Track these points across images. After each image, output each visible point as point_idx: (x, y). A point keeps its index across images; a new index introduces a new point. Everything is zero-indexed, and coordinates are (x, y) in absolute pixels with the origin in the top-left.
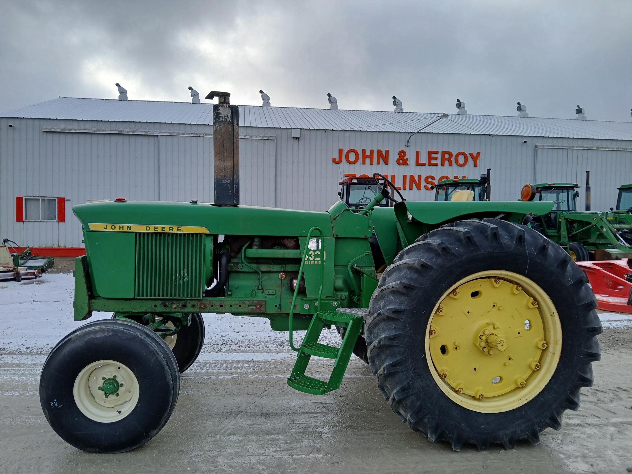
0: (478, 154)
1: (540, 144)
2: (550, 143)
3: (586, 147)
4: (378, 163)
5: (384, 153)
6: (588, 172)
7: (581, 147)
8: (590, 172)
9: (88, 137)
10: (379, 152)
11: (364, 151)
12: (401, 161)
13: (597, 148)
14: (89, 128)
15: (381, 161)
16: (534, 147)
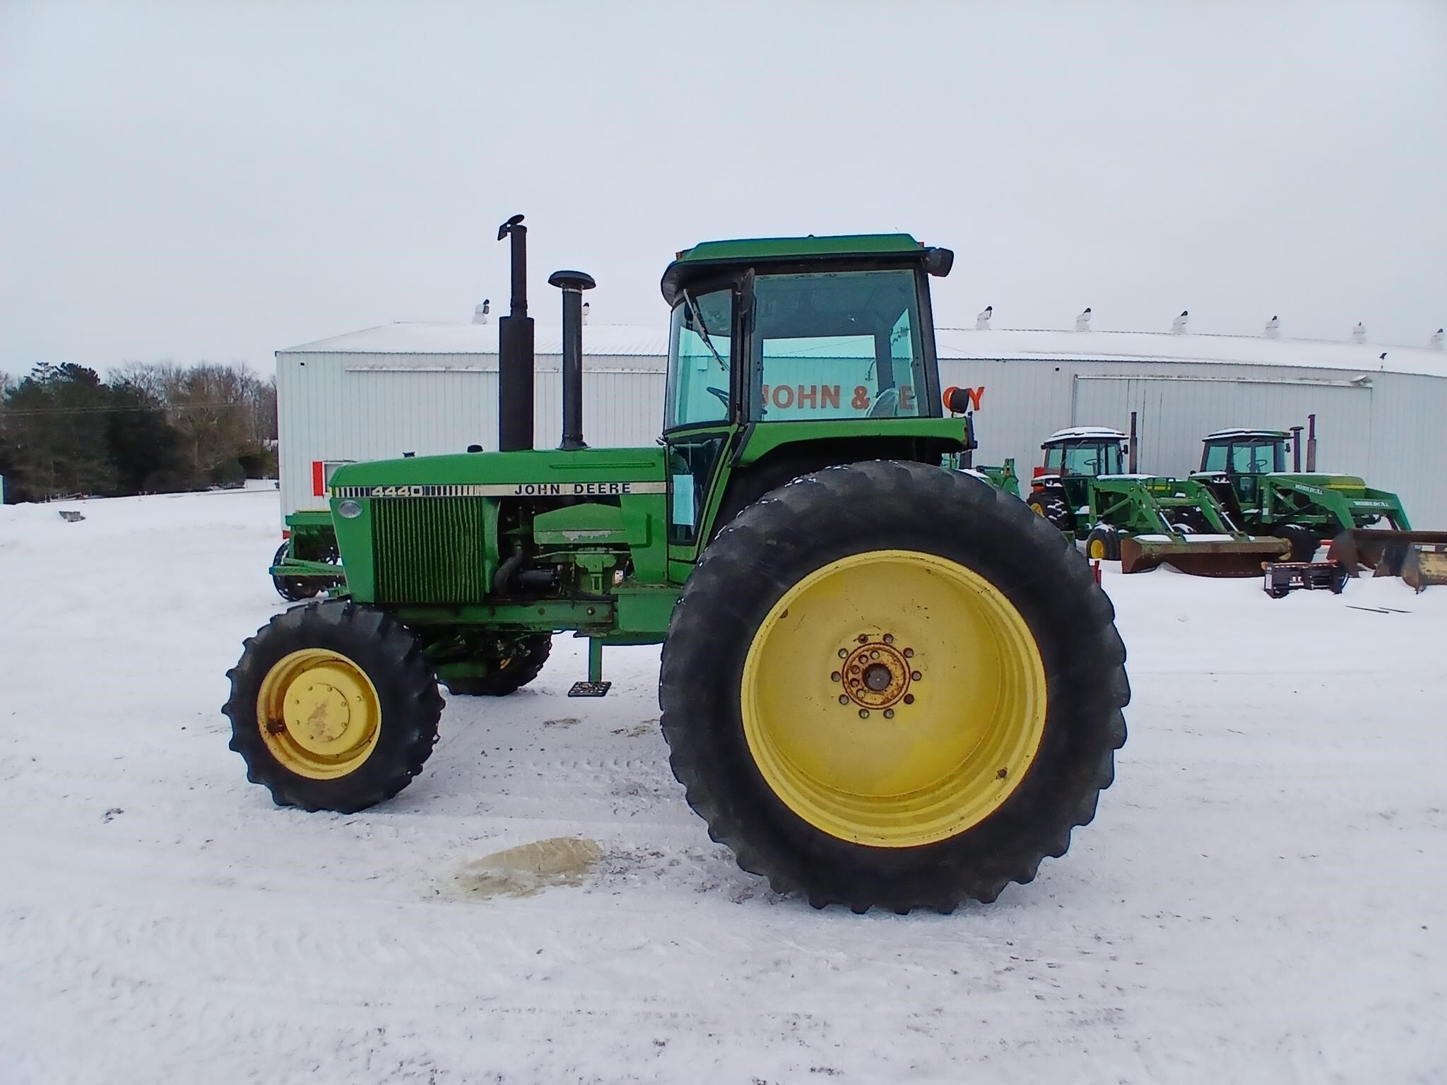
0: (981, 389)
1: (1083, 372)
2: (1101, 370)
3: (1160, 377)
4: (823, 406)
5: (832, 390)
6: (1134, 414)
7: (1152, 376)
8: (1137, 414)
9: (406, 376)
10: (825, 389)
11: (801, 388)
12: (859, 403)
13: (1179, 377)
14: (407, 364)
15: (828, 402)
16: (1072, 377)
